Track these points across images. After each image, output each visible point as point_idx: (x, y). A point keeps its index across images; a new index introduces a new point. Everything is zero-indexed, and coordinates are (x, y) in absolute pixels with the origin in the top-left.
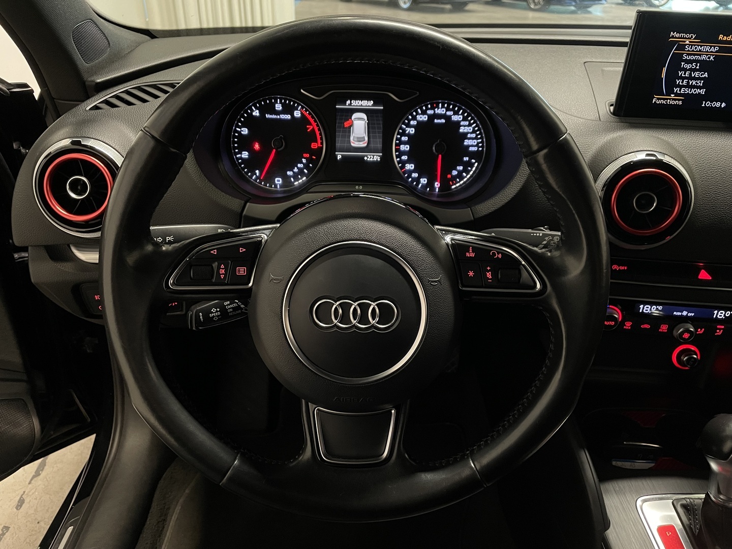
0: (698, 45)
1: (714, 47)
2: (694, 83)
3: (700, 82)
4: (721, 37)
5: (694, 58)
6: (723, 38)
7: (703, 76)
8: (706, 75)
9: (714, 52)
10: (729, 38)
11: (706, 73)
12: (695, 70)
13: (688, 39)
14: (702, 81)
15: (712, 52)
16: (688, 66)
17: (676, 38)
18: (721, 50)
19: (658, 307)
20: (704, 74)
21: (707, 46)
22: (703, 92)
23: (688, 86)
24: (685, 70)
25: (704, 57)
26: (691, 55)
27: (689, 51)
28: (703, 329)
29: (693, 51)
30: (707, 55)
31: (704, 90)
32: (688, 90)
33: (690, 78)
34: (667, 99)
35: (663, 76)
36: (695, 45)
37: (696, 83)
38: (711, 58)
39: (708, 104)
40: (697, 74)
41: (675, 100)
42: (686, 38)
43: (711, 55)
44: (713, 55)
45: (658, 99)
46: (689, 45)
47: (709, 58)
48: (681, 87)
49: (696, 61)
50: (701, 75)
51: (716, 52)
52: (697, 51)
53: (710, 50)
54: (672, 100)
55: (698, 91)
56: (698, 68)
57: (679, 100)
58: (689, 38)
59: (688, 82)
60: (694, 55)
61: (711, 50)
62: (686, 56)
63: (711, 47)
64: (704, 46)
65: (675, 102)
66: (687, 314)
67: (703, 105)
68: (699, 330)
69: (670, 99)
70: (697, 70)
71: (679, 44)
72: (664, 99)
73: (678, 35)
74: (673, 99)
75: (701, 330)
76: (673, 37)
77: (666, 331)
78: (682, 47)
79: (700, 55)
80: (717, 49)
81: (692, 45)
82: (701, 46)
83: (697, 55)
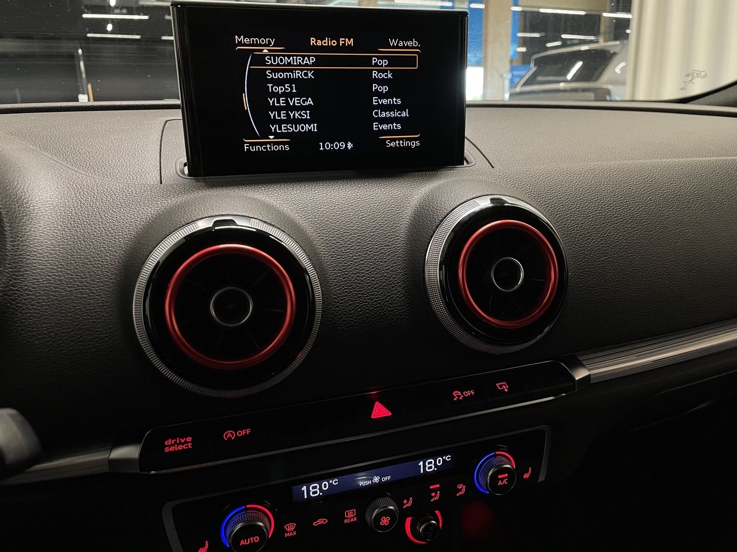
0: (284, 56)
1: (309, 57)
2: (297, 115)
3: (306, 114)
4: (313, 41)
5: (284, 75)
6: (316, 42)
7: (306, 104)
8: (310, 102)
9: (310, 66)
10: (325, 43)
11: (310, 99)
12: (291, 95)
13: (266, 47)
14: (308, 112)
15: (306, 65)
16: (279, 90)
17: (245, 45)
18: (319, 61)
19: (331, 482)
20: (307, 101)
21: (297, 56)
22: (313, 127)
23: (289, 121)
24: (278, 96)
25: (298, 74)
26: (278, 71)
27: (271, 65)
28: (411, 498)
29: (278, 65)
30: (302, 70)
31: (315, 125)
32: (292, 127)
33: (288, 108)
34: (266, 143)
35: (247, 106)
36: (279, 56)
37: (300, 115)
38: (309, 75)
39: (328, 146)
40: (296, 101)
41: (278, 143)
42: (261, 45)
43: (307, 70)
44: (311, 70)
45: (252, 144)
46: (270, 55)
47: (306, 74)
48: (280, 122)
49: (290, 81)
50: (304, 101)
51: (314, 65)
52: (284, 65)
53: (303, 61)
54: (272, 144)
55: (307, 127)
56: (294, 91)
57: (284, 143)
58: (265, 45)
59: (288, 115)
60: (283, 71)
61: (305, 62)
62: (271, 73)
63: (304, 57)
64: (293, 56)
65: (279, 148)
66: (380, 480)
67: (322, 149)
68: (405, 501)
69: (270, 143)
70: (294, 95)
71: (254, 55)
72: (261, 144)
73: (247, 41)
74: (275, 143)
75: (408, 500)
76: (240, 44)
77: (355, 519)
78: (260, 60)
79: (291, 71)
80: (313, 60)
81: (274, 56)
82: (289, 57)
83: (288, 71)
